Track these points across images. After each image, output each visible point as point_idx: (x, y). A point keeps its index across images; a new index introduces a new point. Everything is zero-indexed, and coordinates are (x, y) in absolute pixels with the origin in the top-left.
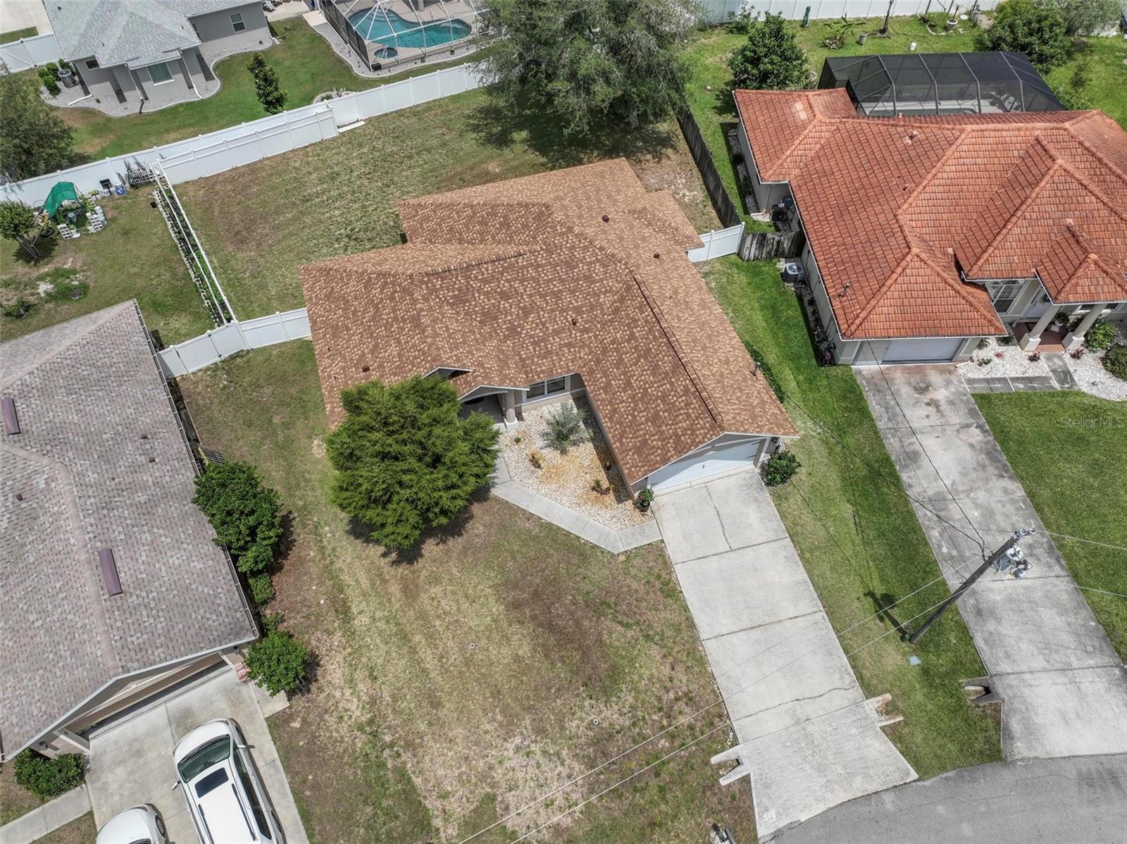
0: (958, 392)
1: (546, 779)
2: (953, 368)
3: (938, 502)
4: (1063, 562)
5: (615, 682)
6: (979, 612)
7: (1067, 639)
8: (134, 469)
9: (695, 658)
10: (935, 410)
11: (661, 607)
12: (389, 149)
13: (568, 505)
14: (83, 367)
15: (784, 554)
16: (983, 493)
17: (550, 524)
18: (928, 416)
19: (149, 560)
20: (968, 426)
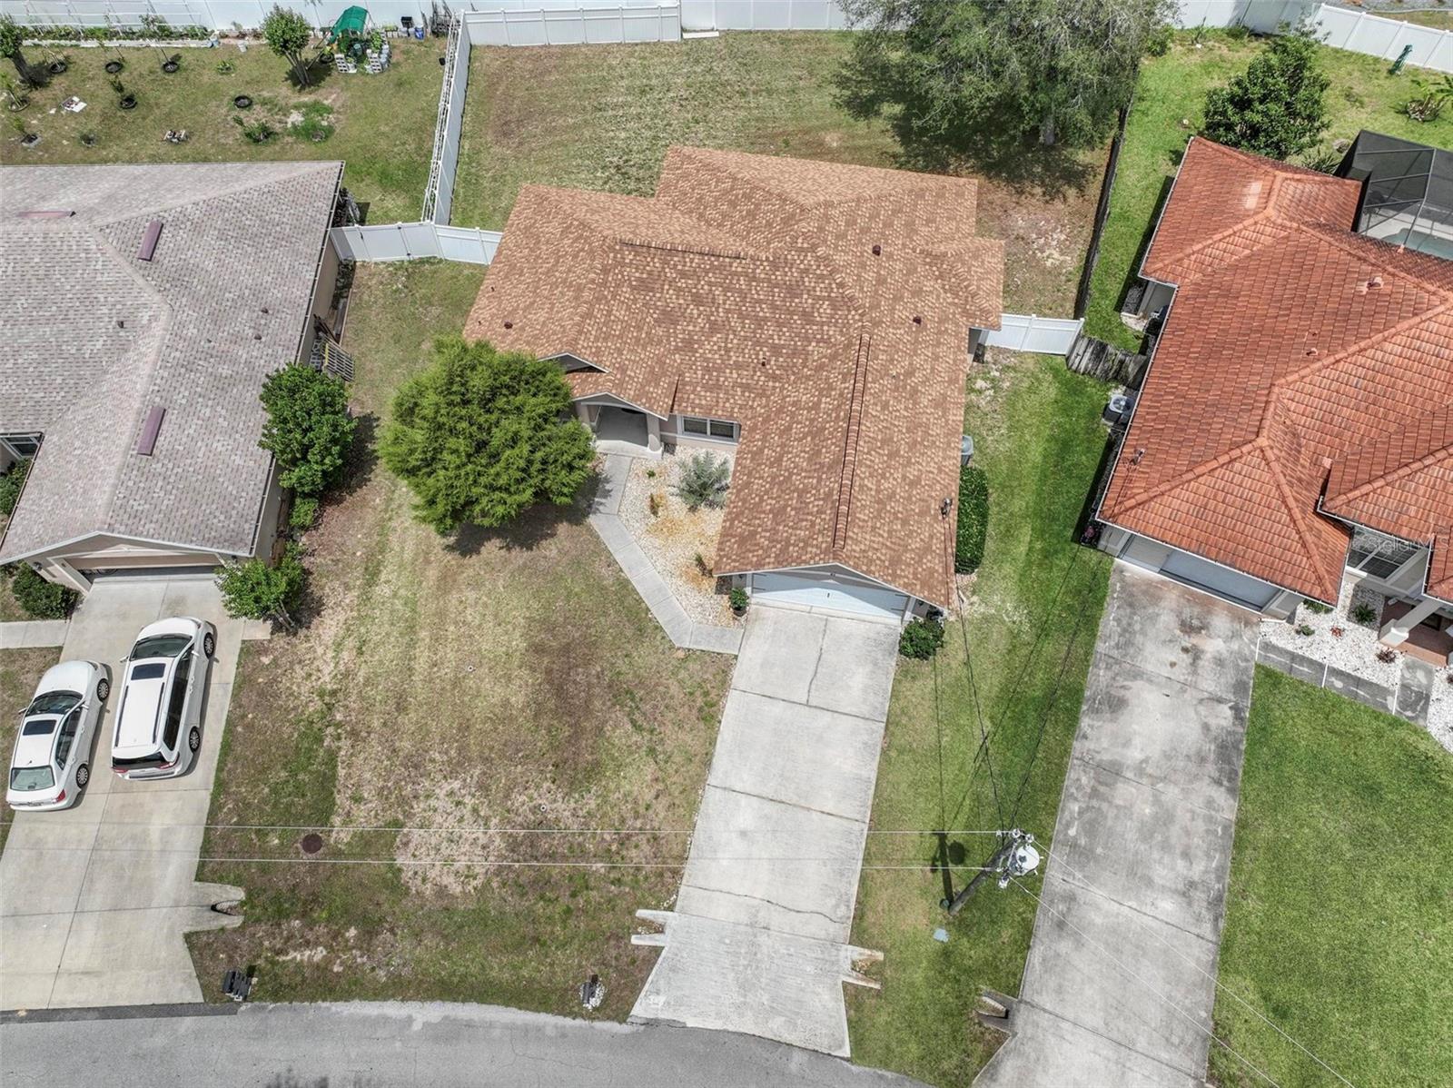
0: (1239, 652)
1: (460, 837)
2: (1255, 620)
3: (1110, 772)
4: (1222, 924)
5: (588, 778)
6: (1061, 925)
7: (1154, 1014)
8: (236, 339)
9: (687, 800)
10: (1191, 661)
11: (687, 727)
12: (728, 76)
13: (659, 568)
14: (249, 216)
15: (866, 738)
16: (1177, 791)
17: (628, 581)
18: (1173, 665)
19: (196, 435)
20: (1220, 701)
